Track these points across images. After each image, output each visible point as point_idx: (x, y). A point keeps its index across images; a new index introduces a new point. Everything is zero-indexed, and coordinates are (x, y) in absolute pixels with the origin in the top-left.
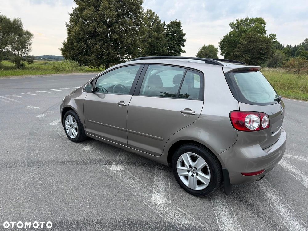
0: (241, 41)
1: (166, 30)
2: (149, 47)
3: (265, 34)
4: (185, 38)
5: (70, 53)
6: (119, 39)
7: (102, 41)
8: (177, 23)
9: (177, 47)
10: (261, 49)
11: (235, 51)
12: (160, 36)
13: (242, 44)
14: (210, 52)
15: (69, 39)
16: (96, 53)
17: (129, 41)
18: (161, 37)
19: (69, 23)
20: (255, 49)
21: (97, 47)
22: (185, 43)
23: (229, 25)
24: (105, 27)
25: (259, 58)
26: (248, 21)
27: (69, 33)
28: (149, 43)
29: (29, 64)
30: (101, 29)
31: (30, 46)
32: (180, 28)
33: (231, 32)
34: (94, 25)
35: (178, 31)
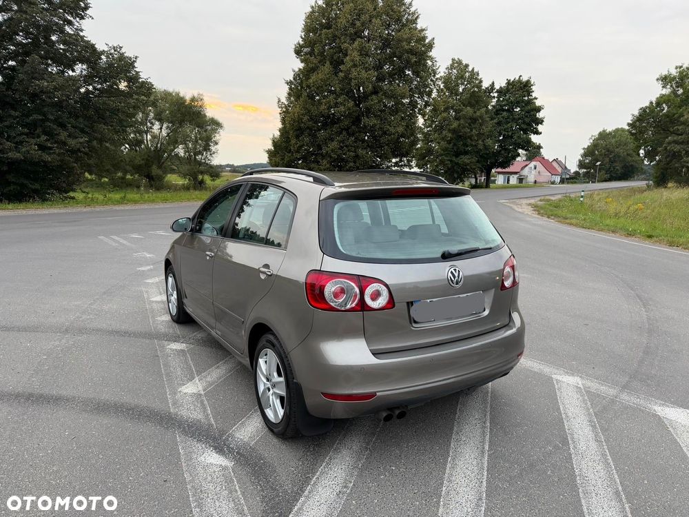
1: (495, 100)
2: (452, 139)
4: (540, 115)
5: (283, 159)
7: (344, 133)
8: (521, 83)
9: (519, 137)
11: (669, 143)
12: (478, 114)
14: (619, 145)
15: (283, 131)
16: (331, 157)
17: (401, 129)
18: (481, 117)
19: (284, 100)
21: (334, 144)
22: (540, 128)
23: (658, 80)
24: (351, 104)
27: (283, 121)
28: (454, 131)
29: (213, 180)
31: (216, 147)
32: (529, 95)
33: (662, 96)
35: (523, 101)
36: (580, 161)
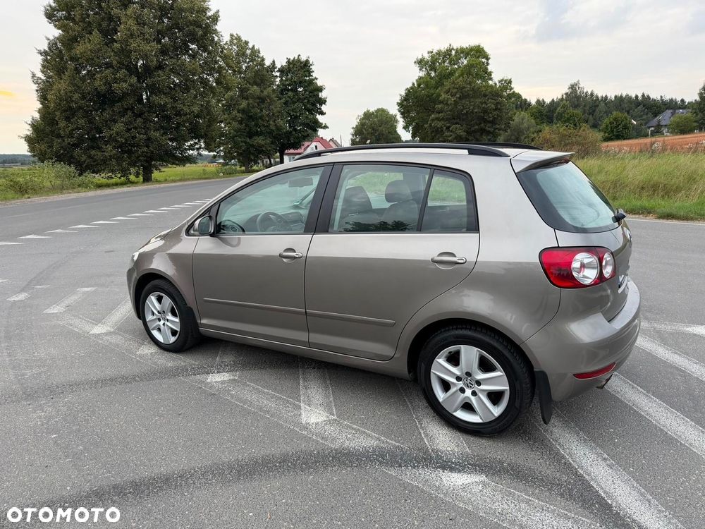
0: (443, 96)
1: (278, 79)
2: (242, 119)
3: (491, 79)
4: (323, 95)
5: (50, 146)
6: (169, 106)
7: (130, 113)
8: (301, 63)
9: (307, 117)
10: (485, 111)
11: (433, 120)
12: (265, 93)
13: (447, 104)
14: (381, 123)
15: (45, 112)
16: (117, 141)
17: (196, 109)
18: (269, 97)
19: (40, 75)
20: (472, 112)
21: (119, 127)
22: (324, 108)
23: (415, 62)
24: (134, 80)
25: (483, 131)
26: (453, 52)
27: (43, 99)
28: (243, 111)
30: (125, 85)
32: (310, 75)
33: (421, 78)
34: (106, 77)
35: (305, 81)
36: (352, 140)
